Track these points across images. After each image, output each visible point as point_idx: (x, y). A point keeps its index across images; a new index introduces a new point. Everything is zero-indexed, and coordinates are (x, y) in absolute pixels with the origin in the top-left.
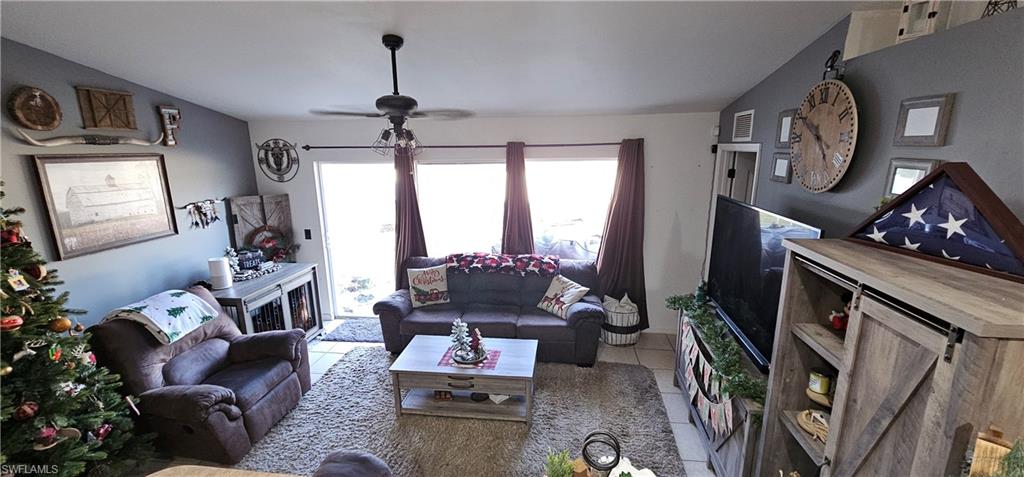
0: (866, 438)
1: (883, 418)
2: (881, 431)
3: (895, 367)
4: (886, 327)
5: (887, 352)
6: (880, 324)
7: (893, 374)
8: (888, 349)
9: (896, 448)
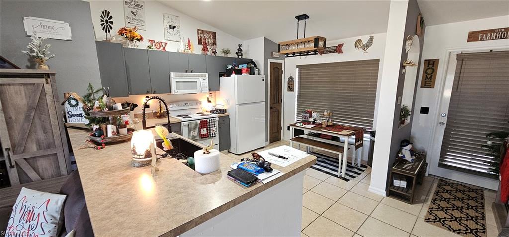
0: (26, 125)
1: (31, 113)
2: (32, 117)
3: (26, 96)
4: (13, 85)
5: (19, 93)
6: (9, 85)
7: (26, 98)
8: (19, 92)
9: (40, 119)
